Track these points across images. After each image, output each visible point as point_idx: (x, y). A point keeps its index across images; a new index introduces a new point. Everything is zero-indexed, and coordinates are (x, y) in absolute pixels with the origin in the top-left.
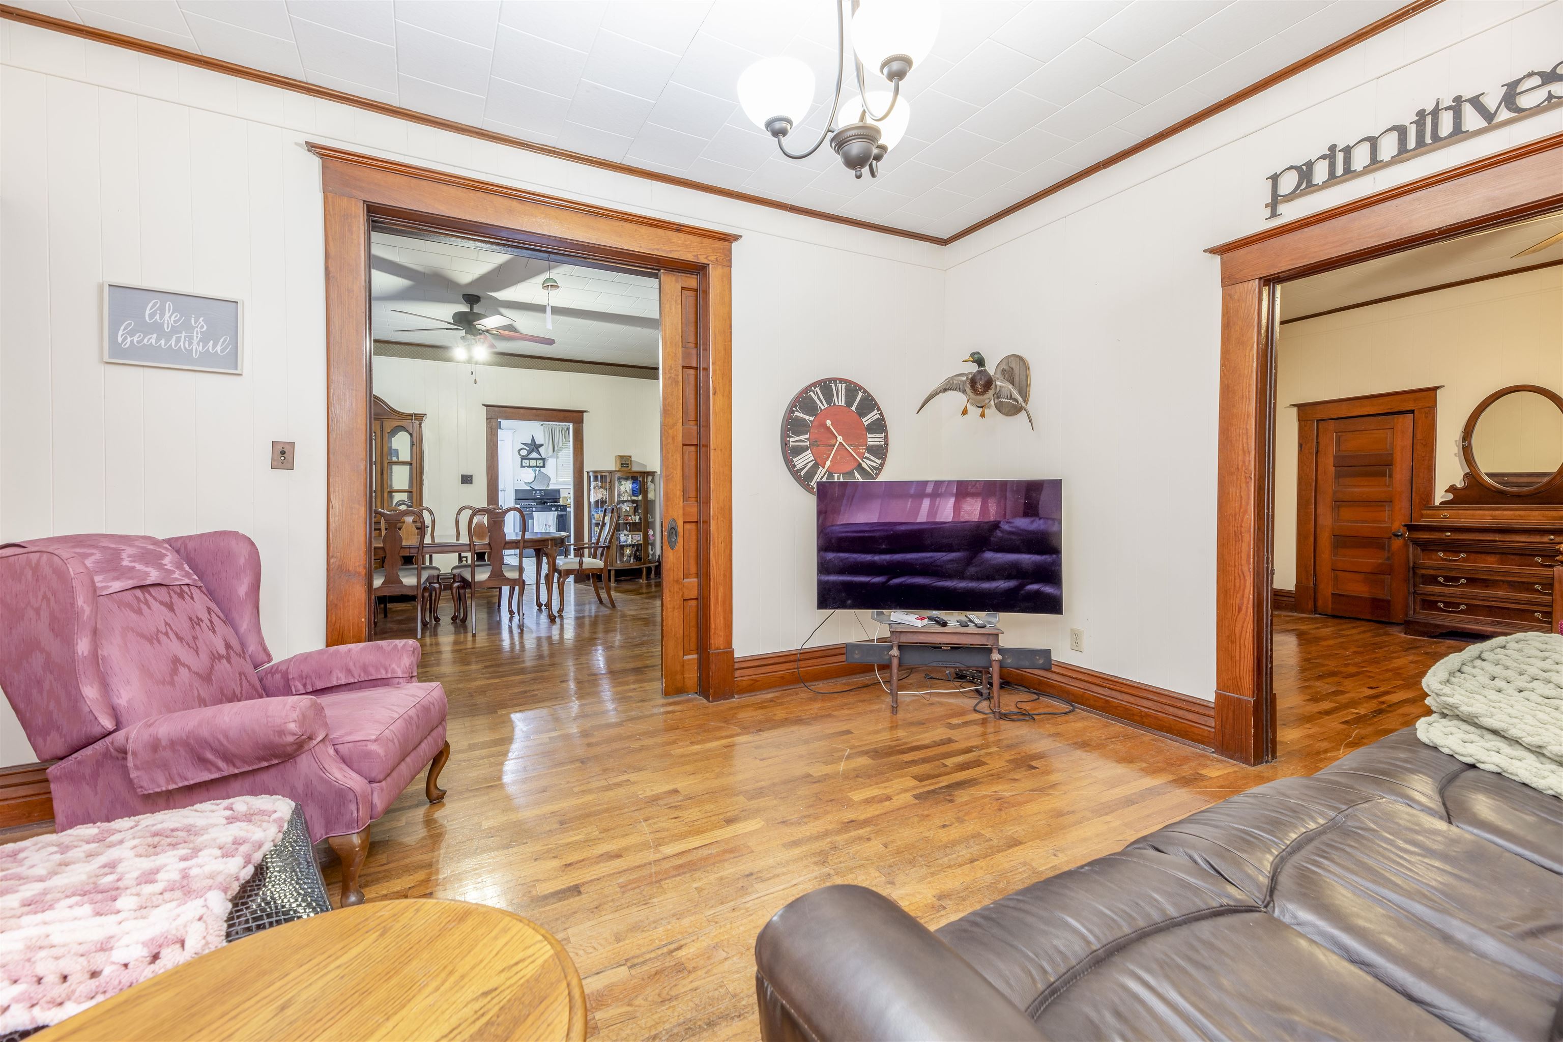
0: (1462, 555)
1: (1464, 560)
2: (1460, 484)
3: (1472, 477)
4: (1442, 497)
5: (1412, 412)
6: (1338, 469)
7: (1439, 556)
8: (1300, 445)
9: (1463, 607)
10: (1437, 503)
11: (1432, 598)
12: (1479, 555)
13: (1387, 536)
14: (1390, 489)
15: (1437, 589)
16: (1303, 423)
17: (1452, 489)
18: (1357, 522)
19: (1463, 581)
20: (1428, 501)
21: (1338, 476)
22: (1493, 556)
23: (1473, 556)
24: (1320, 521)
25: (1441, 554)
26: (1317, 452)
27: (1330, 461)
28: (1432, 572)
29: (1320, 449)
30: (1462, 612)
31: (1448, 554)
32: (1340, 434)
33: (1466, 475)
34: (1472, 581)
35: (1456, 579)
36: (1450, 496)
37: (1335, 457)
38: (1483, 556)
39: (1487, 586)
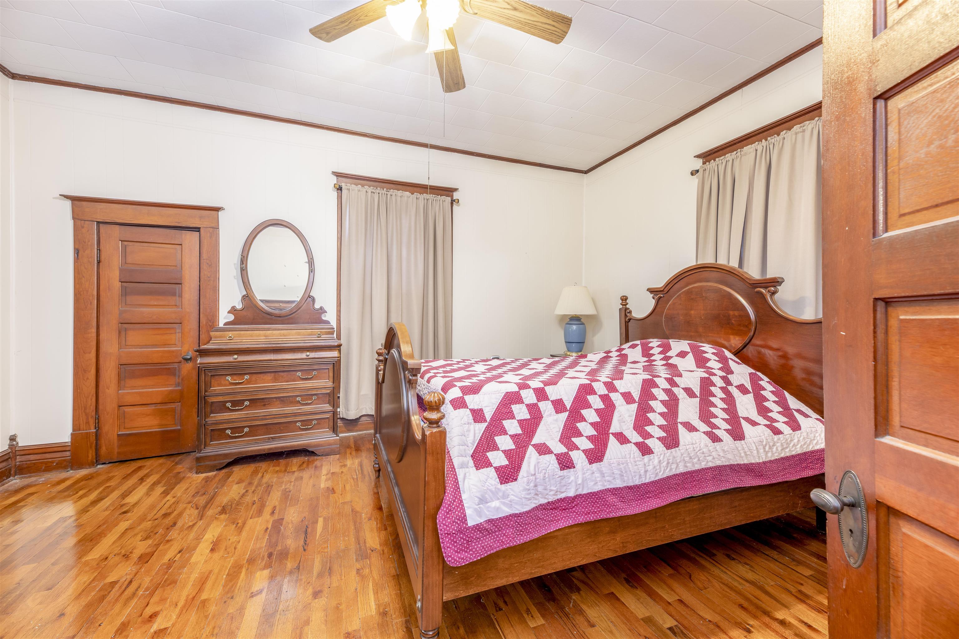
0: (246, 377)
1: (248, 382)
2: (239, 306)
3: (248, 298)
4: (225, 318)
5: (197, 229)
6: (125, 284)
7: (228, 380)
8: (77, 252)
9: (246, 430)
10: (221, 325)
11: (221, 427)
12: (259, 375)
13: (176, 360)
14: (180, 309)
15: (226, 416)
16: (79, 222)
17: (233, 310)
18: (146, 346)
19: (247, 403)
20: (213, 322)
21: (125, 293)
22: (269, 374)
23: (254, 377)
24: (104, 348)
25: (229, 378)
26: (99, 262)
27: (116, 274)
28: (221, 399)
29: (103, 258)
30: (246, 435)
31: (235, 377)
32: (126, 243)
33: (244, 297)
34: (254, 402)
35: (241, 402)
36: (231, 318)
37: (121, 270)
38: (261, 376)
39: (264, 405)
